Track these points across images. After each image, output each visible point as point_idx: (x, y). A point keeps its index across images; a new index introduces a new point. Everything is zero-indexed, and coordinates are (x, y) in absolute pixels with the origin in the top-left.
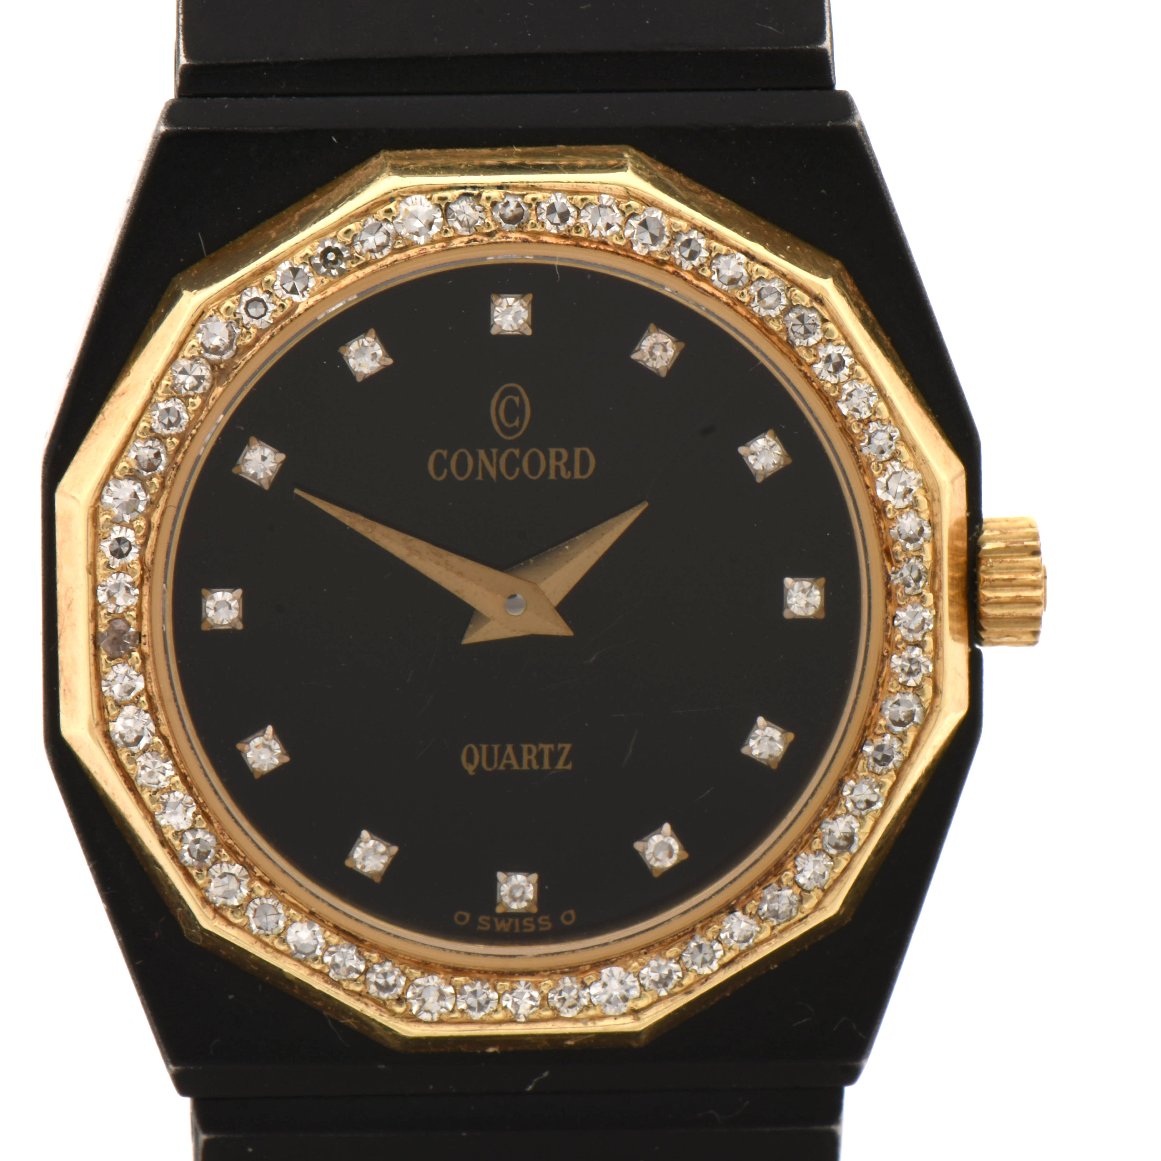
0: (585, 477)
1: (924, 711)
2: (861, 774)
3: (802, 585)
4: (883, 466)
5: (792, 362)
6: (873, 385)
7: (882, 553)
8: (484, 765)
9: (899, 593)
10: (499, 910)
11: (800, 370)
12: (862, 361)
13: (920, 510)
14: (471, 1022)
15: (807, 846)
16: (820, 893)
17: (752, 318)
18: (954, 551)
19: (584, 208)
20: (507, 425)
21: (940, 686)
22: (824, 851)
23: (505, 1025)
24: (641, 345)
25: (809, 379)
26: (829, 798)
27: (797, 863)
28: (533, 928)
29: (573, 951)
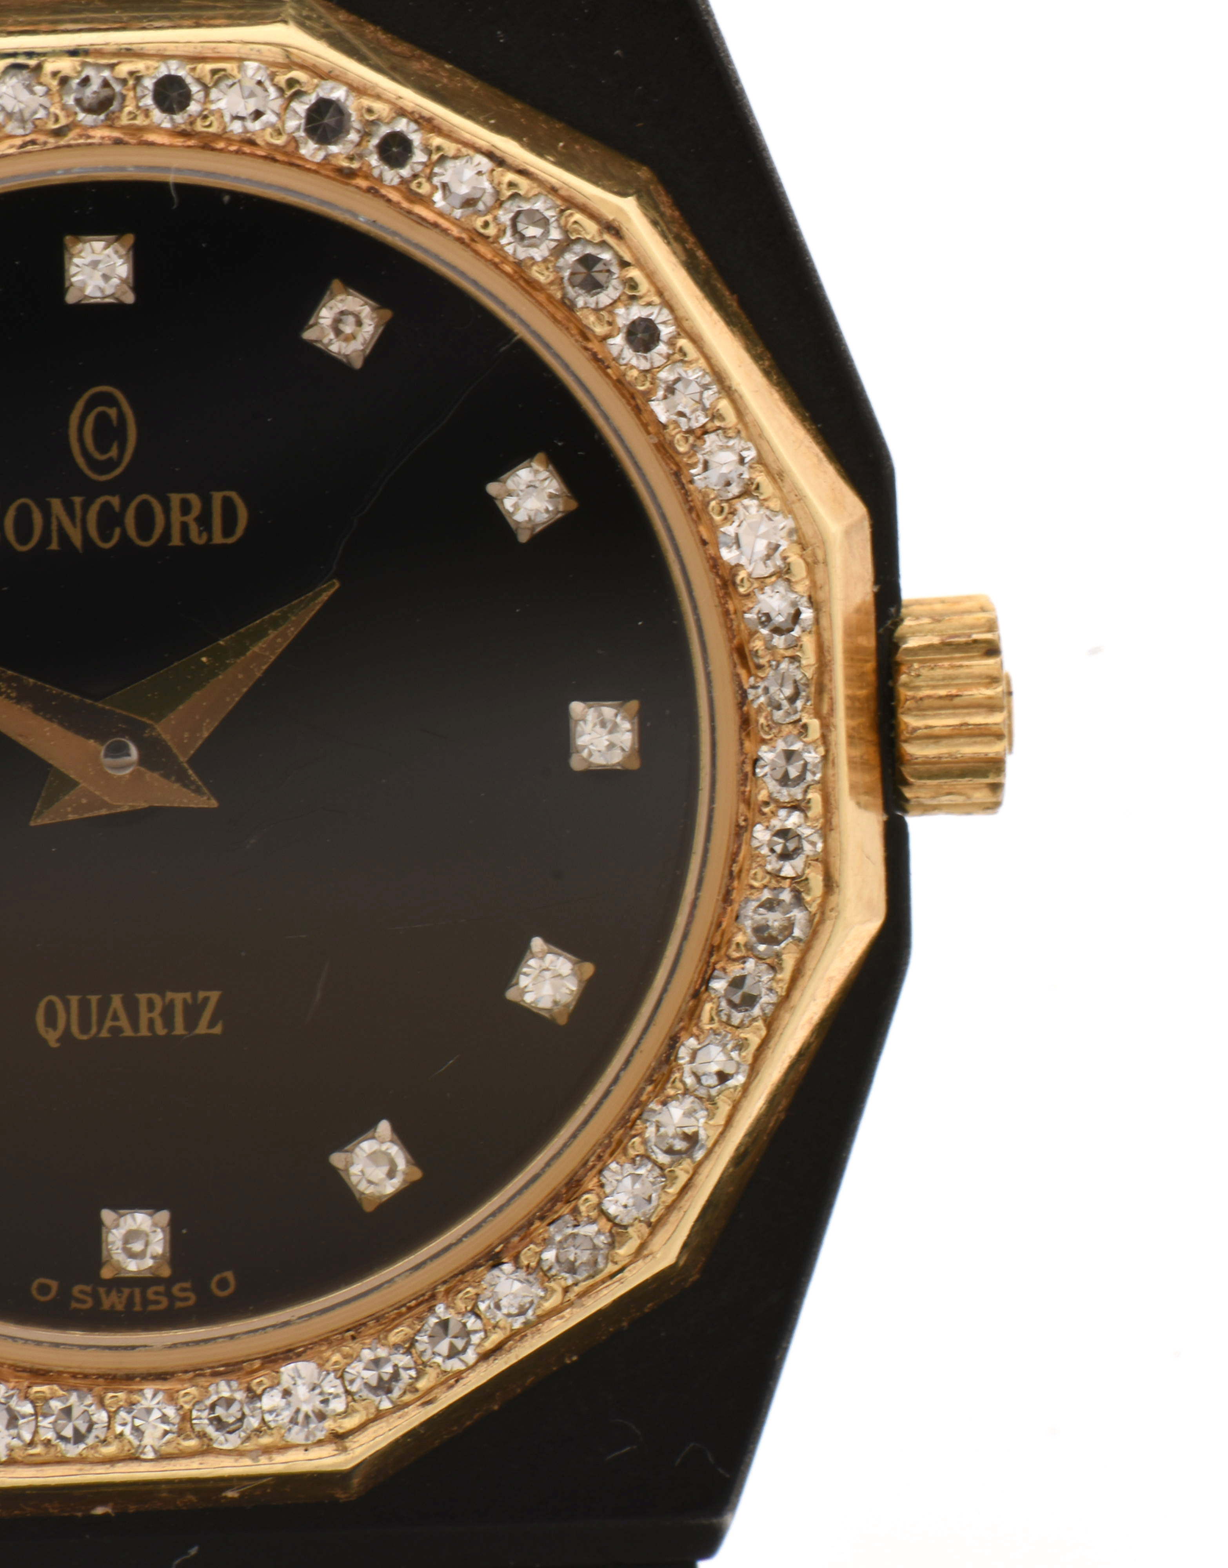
0: (231, 540)
1: (811, 921)
2: (708, 1027)
3: (601, 714)
4: (730, 507)
5: (572, 335)
6: (708, 370)
7: (731, 654)
8: (75, 1029)
9: (762, 720)
10: (106, 1273)
11: (586, 349)
12: (689, 331)
13: (793, 579)
14: (63, 1461)
15: (619, 1150)
16: (646, 1230)
17: (503, 262)
18: (853, 654)
19: (216, 84)
20: (98, 456)
21: (836, 875)
22: (649, 1158)
23: (120, 1465)
24: (318, 317)
25: (601, 363)
26: (654, 1069)
27: (604, 1180)
28: (164, 1303)
29: (232, 1337)
